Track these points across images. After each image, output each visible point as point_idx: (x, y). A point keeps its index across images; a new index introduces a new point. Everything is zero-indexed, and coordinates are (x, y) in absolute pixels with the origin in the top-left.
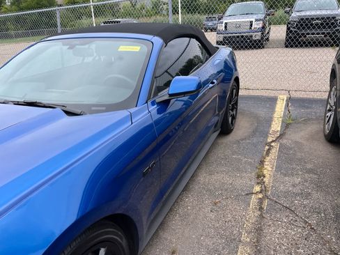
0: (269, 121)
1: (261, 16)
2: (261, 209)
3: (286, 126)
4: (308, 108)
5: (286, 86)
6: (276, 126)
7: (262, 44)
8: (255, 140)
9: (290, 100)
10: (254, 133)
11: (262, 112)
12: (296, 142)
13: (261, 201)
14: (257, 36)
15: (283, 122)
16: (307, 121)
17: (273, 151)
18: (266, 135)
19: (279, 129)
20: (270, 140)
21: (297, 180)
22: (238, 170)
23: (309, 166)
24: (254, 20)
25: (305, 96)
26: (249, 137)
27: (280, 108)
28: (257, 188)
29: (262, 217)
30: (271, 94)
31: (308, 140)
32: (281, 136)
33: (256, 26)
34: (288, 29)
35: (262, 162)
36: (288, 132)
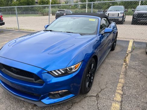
0: (127, 48)
1: (123, 12)
2: (126, 68)
3: (133, 49)
4: (140, 44)
5: (133, 38)
6: (130, 49)
7: (122, 23)
8: (122, 52)
9: (134, 42)
10: (122, 51)
11: (124, 45)
12: (136, 54)
13: (126, 67)
14: (121, 19)
15: (132, 48)
16: (140, 48)
17: (129, 55)
18: (126, 51)
19: (131, 50)
20: (127, 53)
21: (137, 63)
22: (118, 59)
23: (140, 60)
24: (120, 13)
25: (140, 41)
26: (120, 52)
27: (131, 44)
28: (125, 64)
29: (126, 70)
30: (127, 40)
31: (140, 53)
32: (131, 52)
33: (120, 15)
34: (133, 17)
35: (125, 58)
36: (134, 51)
